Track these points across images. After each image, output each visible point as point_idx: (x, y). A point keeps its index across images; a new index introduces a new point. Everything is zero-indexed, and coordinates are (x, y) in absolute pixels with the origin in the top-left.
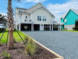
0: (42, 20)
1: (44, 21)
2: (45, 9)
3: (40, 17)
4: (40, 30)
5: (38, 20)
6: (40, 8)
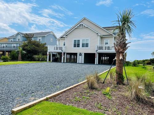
0: (81, 45)
1: (85, 48)
2: (87, 27)
3: (79, 41)
4: (77, 62)
5: (75, 46)
6: (78, 27)
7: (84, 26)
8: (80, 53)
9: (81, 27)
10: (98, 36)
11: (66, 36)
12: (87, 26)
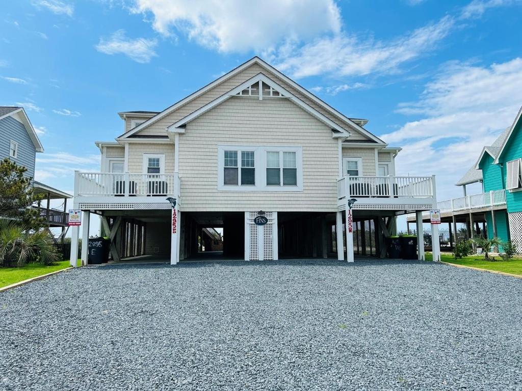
0: (260, 176)
1: (282, 188)
2: (288, 99)
3: (248, 155)
4: (247, 258)
5: (230, 179)
6: (245, 92)
7: (276, 93)
8: (261, 213)
9: (261, 96)
10: (337, 139)
11: (183, 126)
12: (287, 95)
